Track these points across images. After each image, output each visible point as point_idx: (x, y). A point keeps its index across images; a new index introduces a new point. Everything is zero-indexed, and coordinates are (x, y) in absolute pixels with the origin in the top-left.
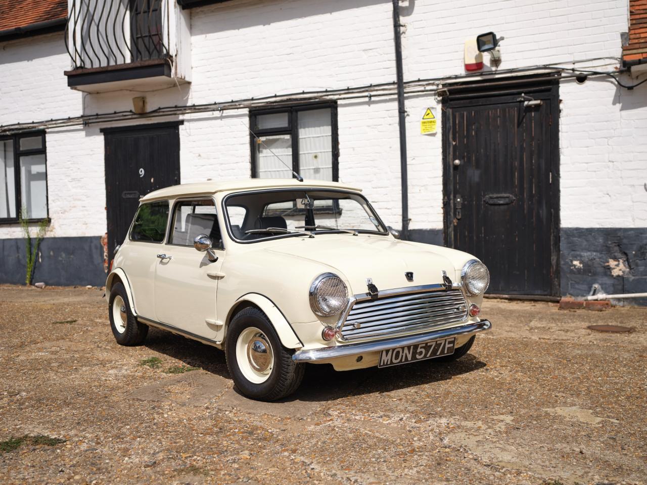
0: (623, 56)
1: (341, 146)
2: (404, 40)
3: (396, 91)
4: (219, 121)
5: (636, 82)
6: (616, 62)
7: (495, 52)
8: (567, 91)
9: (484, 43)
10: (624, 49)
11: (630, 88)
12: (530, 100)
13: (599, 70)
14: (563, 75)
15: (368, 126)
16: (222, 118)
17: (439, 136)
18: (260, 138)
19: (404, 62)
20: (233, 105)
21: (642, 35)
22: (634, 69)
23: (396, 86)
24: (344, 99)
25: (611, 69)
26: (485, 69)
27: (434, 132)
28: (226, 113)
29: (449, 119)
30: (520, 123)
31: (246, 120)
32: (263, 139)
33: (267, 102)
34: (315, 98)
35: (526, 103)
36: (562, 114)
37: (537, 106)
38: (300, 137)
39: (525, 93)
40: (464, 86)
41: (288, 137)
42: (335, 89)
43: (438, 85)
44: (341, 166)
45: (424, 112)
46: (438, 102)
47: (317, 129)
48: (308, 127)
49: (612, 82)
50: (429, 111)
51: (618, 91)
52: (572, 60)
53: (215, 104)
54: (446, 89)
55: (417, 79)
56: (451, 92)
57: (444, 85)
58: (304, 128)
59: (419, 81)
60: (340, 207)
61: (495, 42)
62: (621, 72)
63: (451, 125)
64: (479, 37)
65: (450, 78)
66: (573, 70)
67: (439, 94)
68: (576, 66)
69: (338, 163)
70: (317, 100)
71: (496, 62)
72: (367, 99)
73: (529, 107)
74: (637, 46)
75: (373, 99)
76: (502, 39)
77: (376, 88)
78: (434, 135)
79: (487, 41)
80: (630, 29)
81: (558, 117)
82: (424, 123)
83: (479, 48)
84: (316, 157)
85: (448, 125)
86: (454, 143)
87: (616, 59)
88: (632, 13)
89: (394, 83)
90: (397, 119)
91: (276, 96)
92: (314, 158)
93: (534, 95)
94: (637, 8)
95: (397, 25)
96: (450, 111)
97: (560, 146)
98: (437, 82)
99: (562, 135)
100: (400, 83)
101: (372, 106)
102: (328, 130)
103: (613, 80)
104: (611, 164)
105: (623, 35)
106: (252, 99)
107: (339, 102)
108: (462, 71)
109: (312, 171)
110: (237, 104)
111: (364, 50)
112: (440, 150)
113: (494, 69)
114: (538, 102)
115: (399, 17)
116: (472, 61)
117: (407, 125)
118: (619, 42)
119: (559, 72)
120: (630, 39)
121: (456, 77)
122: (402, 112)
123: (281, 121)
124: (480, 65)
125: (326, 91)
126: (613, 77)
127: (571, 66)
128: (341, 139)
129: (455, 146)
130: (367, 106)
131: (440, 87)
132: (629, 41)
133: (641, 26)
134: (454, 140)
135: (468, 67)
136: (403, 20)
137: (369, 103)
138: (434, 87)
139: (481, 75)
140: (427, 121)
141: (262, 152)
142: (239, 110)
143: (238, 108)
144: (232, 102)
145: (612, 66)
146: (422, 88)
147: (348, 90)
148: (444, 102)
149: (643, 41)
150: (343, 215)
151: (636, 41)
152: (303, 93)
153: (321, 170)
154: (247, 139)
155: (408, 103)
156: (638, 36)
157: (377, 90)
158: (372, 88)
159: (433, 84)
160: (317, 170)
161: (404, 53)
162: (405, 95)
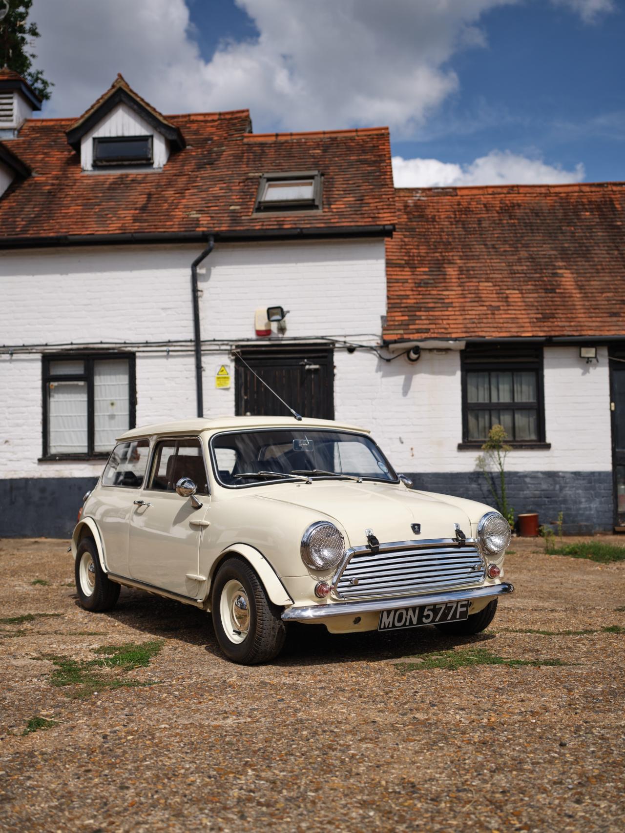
0: (383, 334)
1: (139, 396)
2: (201, 304)
3: (193, 348)
4: (8, 365)
5: (392, 356)
6: (377, 338)
7: (281, 322)
8: (340, 359)
9: (274, 314)
10: (384, 329)
11: (388, 361)
12: (310, 365)
13: (364, 344)
14: (337, 345)
15: (166, 378)
16: (11, 361)
17: (233, 391)
18: (52, 383)
19: (202, 322)
20: (25, 349)
21: (397, 318)
22: (391, 346)
23: (193, 344)
24: (143, 351)
25: (373, 344)
26: (272, 336)
27: (228, 387)
28: (15, 356)
29: (241, 376)
30: (302, 383)
31: (38, 366)
32: (55, 384)
33: (62, 349)
34: (113, 349)
35: (307, 367)
36: (337, 378)
37: (316, 370)
38: (96, 384)
39: (308, 358)
40: (255, 349)
41: (81, 383)
42: (133, 341)
43: (231, 346)
44: (138, 414)
45: (219, 368)
46: (232, 360)
47: (113, 377)
48: (104, 375)
49: (375, 354)
50: (223, 368)
51: (379, 361)
52: (343, 333)
53: (4, 346)
54: (239, 350)
55: (212, 339)
56: (243, 353)
57: (237, 347)
58: (100, 375)
59: (214, 340)
60: (139, 453)
61: (283, 315)
62: (381, 347)
63: (243, 381)
64: (269, 310)
65: (243, 340)
66: (345, 342)
67: (233, 354)
68: (347, 339)
69: (135, 411)
70: (116, 351)
71: (282, 330)
72: (165, 354)
73: (309, 370)
74: (393, 327)
75: (171, 353)
76: (288, 312)
77: (174, 344)
78: (227, 389)
79: (276, 313)
80: (388, 312)
81: (333, 380)
82: (218, 378)
83: (269, 318)
84: (112, 404)
85: (240, 382)
86: (246, 398)
87: (378, 336)
88: (388, 298)
89: (191, 341)
90: (193, 373)
91: (72, 344)
92: (110, 406)
93: (313, 361)
94: (392, 293)
95: (195, 291)
96: (242, 369)
97: (335, 404)
98: (231, 343)
99: (335, 394)
100: (197, 341)
101: (171, 360)
102: (124, 379)
103: (375, 352)
104: (374, 420)
105: (382, 317)
106: (46, 345)
107: (137, 354)
108: (253, 336)
109: (107, 418)
110: (29, 348)
111: (163, 309)
112: (233, 404)
113: (280, 336)
114: (317, 367)
115: (196, 283)
116: (262, 327)
117: (204, 379)
118: (379, 323)
119: (333, 343)
120: (388, 321)
121: (248, 340)
122: (199, 368)
123: (78, 369)
124: (268, 332)
125: (125, 343)
126: (375, 350)
127: (342, 339)
128: (139, 388)
129: (246, 401)
130: (164, 361)
131: (234, 347)
132: (387, 323)
133: (396, 309)
134: (246, 394)
135: (258, 333)
136: (200, 285)
137: (168, 357)
138: (228, 348)
139: (270, 340)
140: (221, 377)
141: (53, 397)
142: (31, 355)
143: (30, 353)
144: (24, 346)
145: (375, 342)
146: (217, 348)
147: (147, 344)
148: (237, 361)
149: (397, 323)
150: (140, 460)
151: (392, 323)
152: (101, 343)
153: (117, 417)
154: (39, 384)
155: (204, 360)
156: (393, 318)
157: (175, 346)
158: (170, 344)
159: (227, 345)
160: (112, 417)
161: (202, 315)
162: (202, 352)
